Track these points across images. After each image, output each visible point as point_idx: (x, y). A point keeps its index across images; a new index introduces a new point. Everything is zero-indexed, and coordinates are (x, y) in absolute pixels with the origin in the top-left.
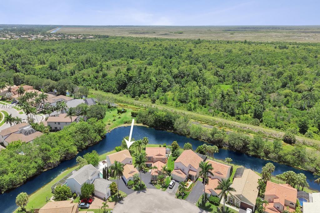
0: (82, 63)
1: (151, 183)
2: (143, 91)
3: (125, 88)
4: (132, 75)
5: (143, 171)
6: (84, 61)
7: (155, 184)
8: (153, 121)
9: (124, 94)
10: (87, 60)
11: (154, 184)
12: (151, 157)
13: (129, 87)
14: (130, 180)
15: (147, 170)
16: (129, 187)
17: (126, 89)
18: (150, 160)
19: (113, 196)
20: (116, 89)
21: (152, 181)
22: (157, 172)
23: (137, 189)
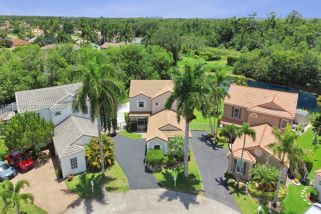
0: (188, 26)
1: (225, 184)
2: (258, 45)
3: (230, 40)
4: (243, 22)
5: (211, 141)
6: (190, 25)
7: (239, 191)
8: (267, 70)
9: (227, 48)
10: (194, 24)
11: (233, 187)
12: (241, 108)
13: (235, 39)
14: (157, 147)
15: (223, 141)
16: (150, 167)
17: (230, 42)
18: (237, 119)
19: (89, 176)
20: (215, 39)
21: (228, 175)
22: (251, 151)
23: (167, 183)
